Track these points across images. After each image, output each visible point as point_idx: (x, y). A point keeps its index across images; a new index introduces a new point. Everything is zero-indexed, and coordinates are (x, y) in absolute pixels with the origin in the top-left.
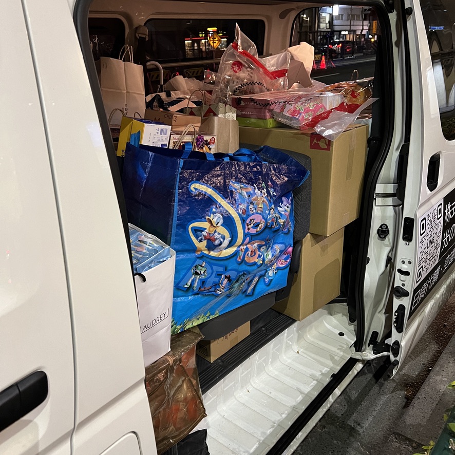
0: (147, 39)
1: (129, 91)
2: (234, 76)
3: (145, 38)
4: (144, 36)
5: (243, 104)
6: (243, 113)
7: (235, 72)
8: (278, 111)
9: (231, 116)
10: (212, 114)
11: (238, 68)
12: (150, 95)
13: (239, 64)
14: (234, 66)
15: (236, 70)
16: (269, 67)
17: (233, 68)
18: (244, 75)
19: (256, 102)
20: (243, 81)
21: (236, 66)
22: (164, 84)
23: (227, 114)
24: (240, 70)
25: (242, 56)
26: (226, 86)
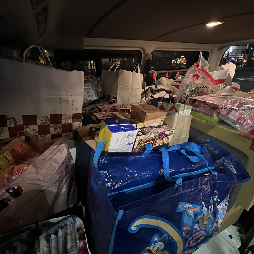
0: (151, 60)
1: (133, 87)
2: (192, 82)
3: (150, 60)
4: (150, 59)
5: (197, 103)
6: (196, 109)
7: (194, 80)
8: (224, 113)
9: (187, 112)
10: (175, 110)
11: (196, 78)
12: (147, 86)
13: (197, 76)
14: (194, 77)
15: (195, 79)
16: (214, 77)
17: (193, 78)
18: (199, 82)
19: (208, 105)
20: (197, 85)
21: (195, 77)
22: (156, 80)
23: (185, 111)
24: (197, 79)
25: (200, 71)
26: (187, 88)
